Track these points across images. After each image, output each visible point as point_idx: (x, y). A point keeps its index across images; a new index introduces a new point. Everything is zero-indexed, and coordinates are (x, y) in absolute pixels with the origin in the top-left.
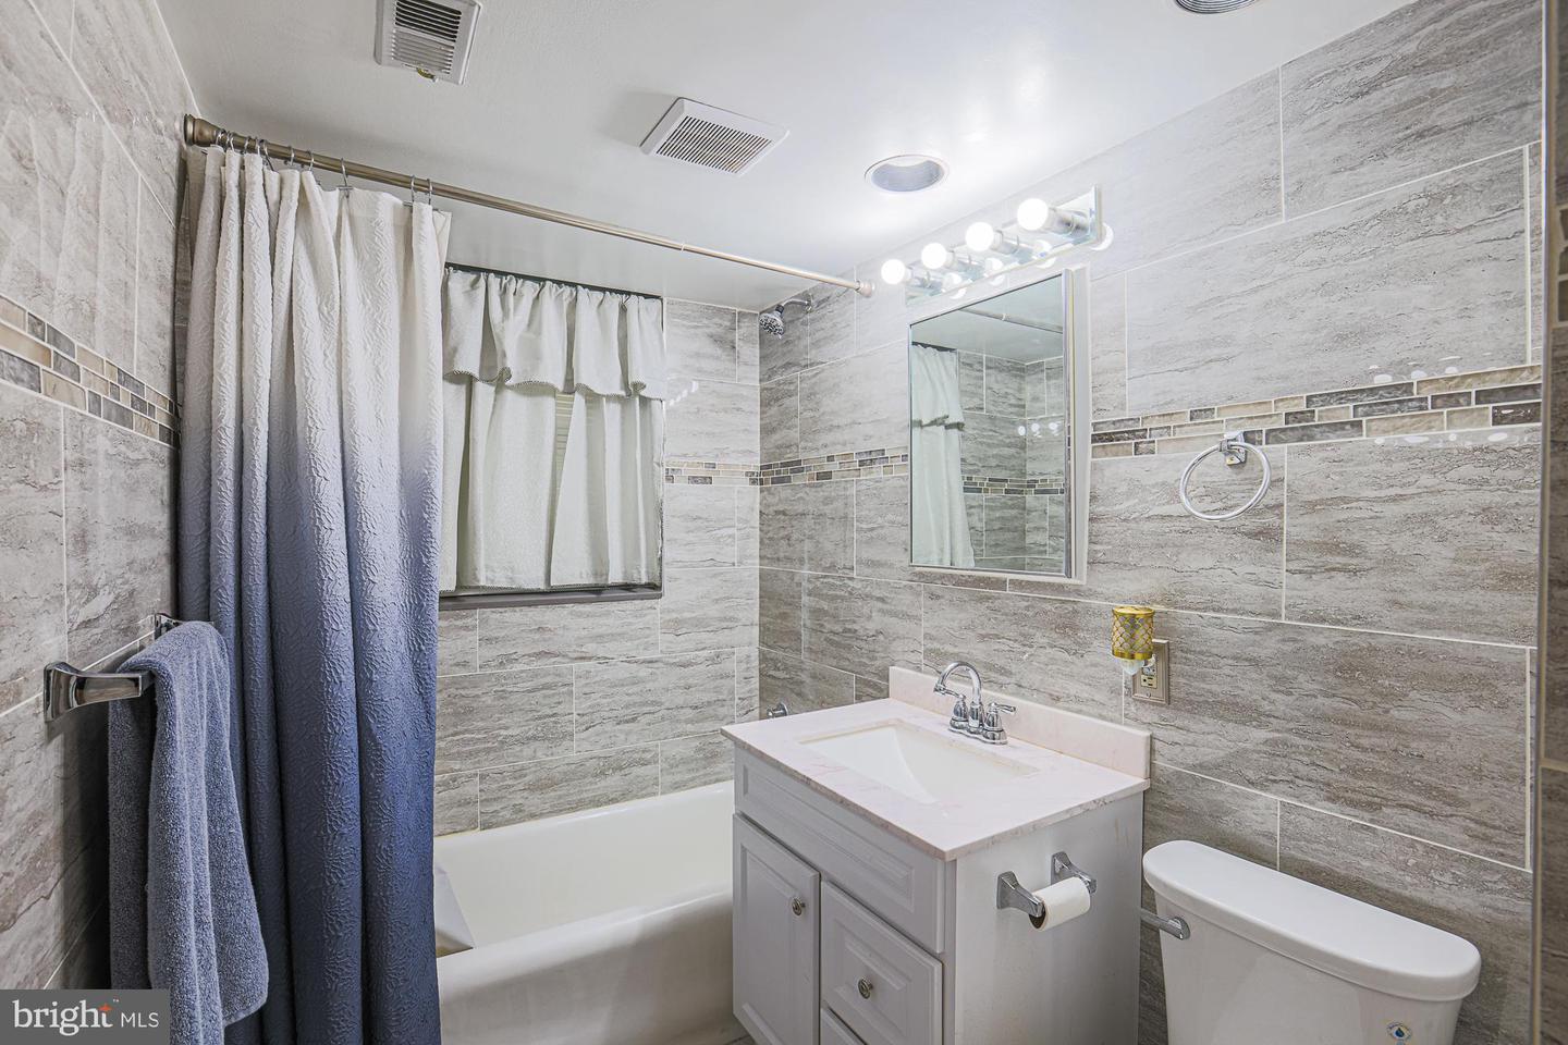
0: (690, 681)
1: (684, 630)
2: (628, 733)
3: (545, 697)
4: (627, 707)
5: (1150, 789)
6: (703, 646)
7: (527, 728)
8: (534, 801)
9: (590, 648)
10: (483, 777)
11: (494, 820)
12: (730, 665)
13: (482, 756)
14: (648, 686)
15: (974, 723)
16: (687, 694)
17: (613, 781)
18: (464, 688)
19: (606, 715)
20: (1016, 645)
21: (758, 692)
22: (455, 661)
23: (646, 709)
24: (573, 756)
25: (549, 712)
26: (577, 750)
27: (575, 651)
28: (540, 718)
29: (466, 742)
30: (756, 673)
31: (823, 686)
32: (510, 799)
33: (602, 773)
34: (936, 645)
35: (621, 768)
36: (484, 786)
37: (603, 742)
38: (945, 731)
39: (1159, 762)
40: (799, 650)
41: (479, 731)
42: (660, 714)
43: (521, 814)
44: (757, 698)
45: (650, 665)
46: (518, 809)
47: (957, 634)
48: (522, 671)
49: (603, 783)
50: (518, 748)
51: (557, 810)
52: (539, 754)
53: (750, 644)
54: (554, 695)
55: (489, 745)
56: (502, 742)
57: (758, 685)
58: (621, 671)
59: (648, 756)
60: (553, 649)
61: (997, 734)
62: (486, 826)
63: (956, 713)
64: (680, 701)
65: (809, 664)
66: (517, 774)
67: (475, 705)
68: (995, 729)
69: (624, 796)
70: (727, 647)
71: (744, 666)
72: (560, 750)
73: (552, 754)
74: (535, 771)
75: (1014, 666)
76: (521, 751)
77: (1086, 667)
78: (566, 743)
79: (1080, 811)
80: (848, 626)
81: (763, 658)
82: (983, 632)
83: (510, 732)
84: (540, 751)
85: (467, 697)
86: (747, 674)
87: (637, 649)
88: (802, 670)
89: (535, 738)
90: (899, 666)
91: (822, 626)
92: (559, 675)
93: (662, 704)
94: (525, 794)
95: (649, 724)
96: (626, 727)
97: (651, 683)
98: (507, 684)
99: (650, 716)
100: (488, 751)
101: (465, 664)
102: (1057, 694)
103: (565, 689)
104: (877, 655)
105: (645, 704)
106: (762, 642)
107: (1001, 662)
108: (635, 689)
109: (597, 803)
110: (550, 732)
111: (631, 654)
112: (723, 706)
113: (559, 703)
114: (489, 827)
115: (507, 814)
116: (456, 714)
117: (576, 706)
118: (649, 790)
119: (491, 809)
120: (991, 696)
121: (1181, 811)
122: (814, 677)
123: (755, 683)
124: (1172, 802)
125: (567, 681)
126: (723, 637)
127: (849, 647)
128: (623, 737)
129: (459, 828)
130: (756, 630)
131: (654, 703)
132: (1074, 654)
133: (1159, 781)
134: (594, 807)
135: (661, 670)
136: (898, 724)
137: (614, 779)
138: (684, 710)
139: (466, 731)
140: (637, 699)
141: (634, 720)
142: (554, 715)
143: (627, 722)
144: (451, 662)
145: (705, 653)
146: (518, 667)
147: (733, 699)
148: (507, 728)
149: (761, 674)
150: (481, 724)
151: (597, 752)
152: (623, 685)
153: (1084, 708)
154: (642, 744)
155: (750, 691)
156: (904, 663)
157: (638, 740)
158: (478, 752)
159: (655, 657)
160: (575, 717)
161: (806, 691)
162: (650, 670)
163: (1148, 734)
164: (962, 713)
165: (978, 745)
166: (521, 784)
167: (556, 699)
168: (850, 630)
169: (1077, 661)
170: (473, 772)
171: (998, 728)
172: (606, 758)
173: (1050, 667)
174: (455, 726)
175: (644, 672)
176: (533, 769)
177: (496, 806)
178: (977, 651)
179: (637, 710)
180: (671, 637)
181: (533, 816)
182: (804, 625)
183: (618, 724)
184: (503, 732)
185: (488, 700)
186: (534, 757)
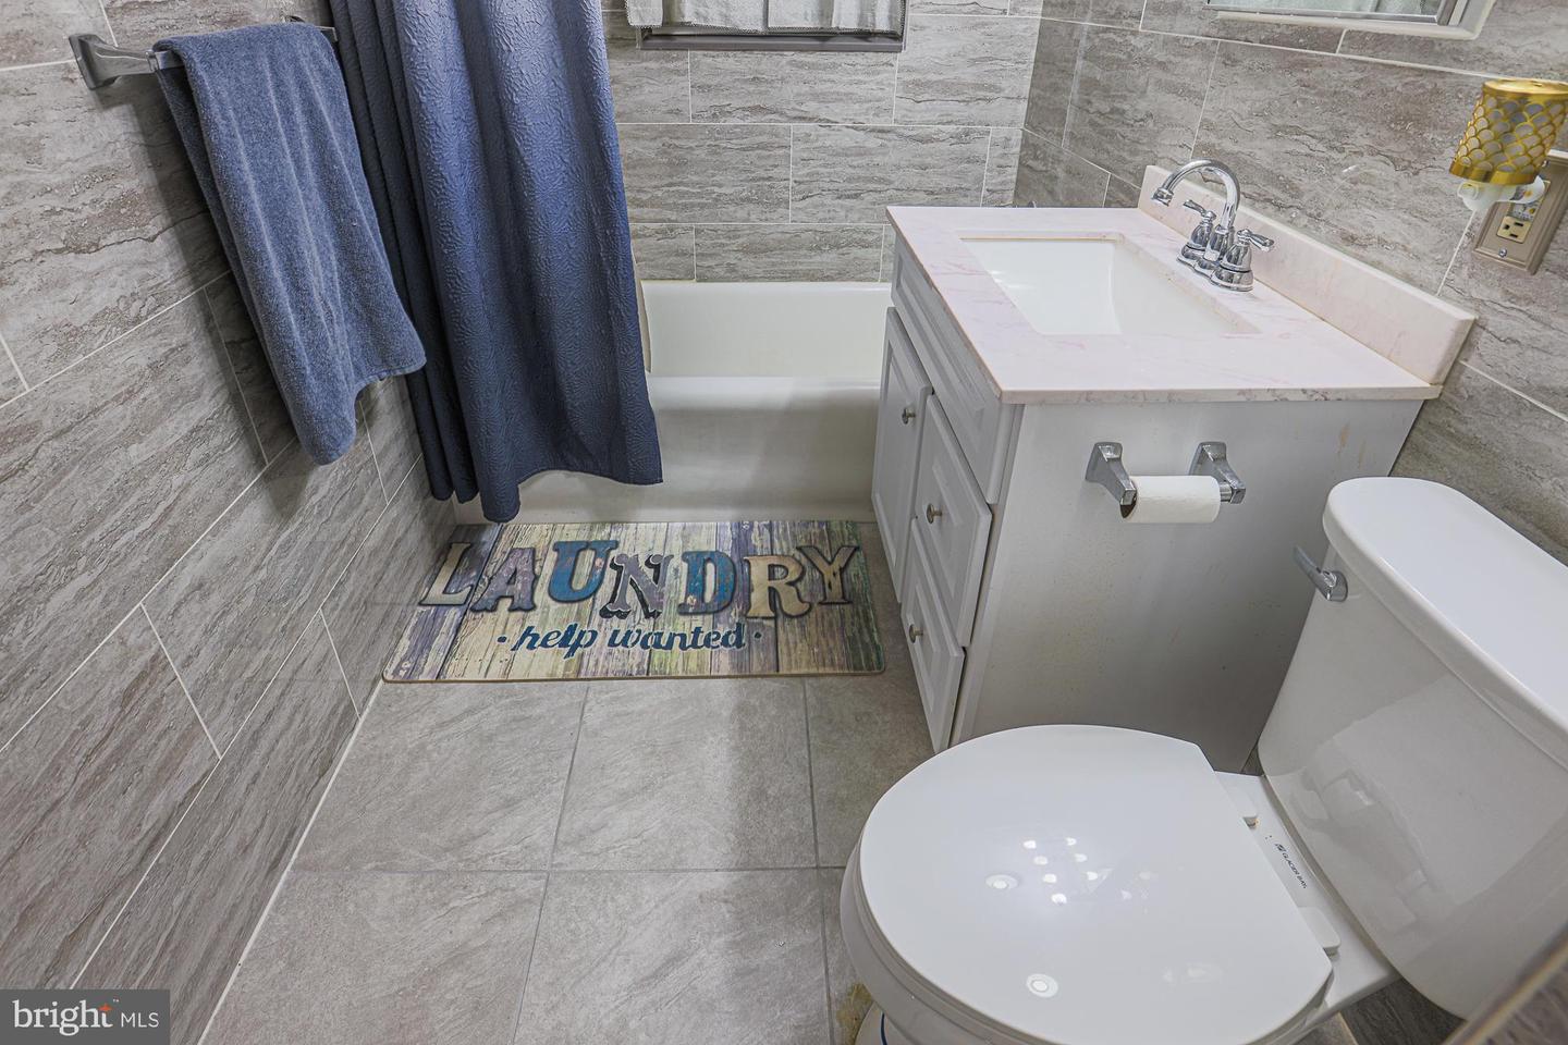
0: (928, 160)
1: (927, 97)
2: (850, 210)
3: (760, 157)
4: (849, 180)
5: (1437, 400)
6: (950, 119)
7: (740, 188)
8: (747, 263)
9: (811, 107)
10: (698, 231)
11: (708, 274)
12: (982, 148)
13: (697, 210)
14: (877, 160)
15: (1211, 255)
16: (922, 175)
17: (830, 258)
18: (678, 138)
19: (826, 186)
20: (1320, 147)
21: (1013, 186)
22: (668, 108)
23: (872, 186)
24: (788, 225)
25: (765, 175)
26: (792, 220)
27: (794, 109)
28: (753, 180)
29: (682, 195)
30: (1015, 161)
31: (1075, 185)
32: (724, 257)
33: (819, 248)
34: (1213, 139)
35: (838, 246)
36: (700, 241)
37: (821, 215)
38: (1171, 259)
39: (1472, 365)
40: (1060, 135)
41: (694, 184)
42: (889, 193)
43: (734, 274)
44: (1011, 193)
45: (880, 135)
46: (732, 269)
47: (1243, 123)
48: (736, 127)
49: (818, 259)
50: (732, 208)
51: (770, 277)
52: (753, 217)
53: (1012, 123)
54: (769, 156)
55: (704, 200)
56: (716, 200)
57: (1014, 177)
58: (848, 139)
59: (870, 238)
60: (769, 104)
61: (1237, 276)
62: (702, 279)
63: (1195, 237)
64: (914, 181)
65: (1067, 155)
66: (731, 234)
67: (688, 157)
68: (1238, 267)
69: (841, 275)
70: (980, 123)
71: (1000, 151)
72: (775, 216)
73: (767, 220)
74: (748, 235)
75: (1306, 180)
76: (735, 212)
77: (1416, 192)
78: (781, 210)
79: (1269, 398)
80: (1118, 105)
81: (1026, 143)
82: (1278, 122)
83: (723, 190)
84: (755, 212)
85: (681, 148)
86: (1002, 162)
87: (866, 114)
88: (1059, 161)
89: (748, 200)
90: (1160, 166)
91: (1089, 102)
92: (777, 136)
93: (891, 183)
94: (739, 255)
95: (874, 203)
96: (848, 202)
97: (881, 157)
98: (721, 139)
99: (877, 196)
100: (702, 206)
101: (678, 112)
102: (1352, 231)
103: (781, 152)
104: (1140, 147)
105: (871, 180)
106: (1028, 122)
107: (1289, 173)
108: (863, 161)
109: (811, 277)
110: (766, 197)
111: (861, 119)
112: (966, 196)
113: (776, 166)
114: (705, 281)
115: (720, 271)
116: (670, 164)
117: (793, 173)
118: (869, 274)
119: (706, 264)
120: (1251, 218)
121: (1472, 444)
122: (1068, 172)
123: (1012, 174)
124: (1463, 428)
125: (784, 142)
126: (974, 110)
127: (1112, 134)
128: (843, 213)
129: (677, 276)
130: (1023, 106)
131: (881, 180)
132: (1405, 168)
133: (1456, 392)
134: (807, 280)
135: (893, 142)
136: (1120, 241)
137: (831, 256)
138: (916, 194)
139: (681, 184)
140: (861, 172)
141: (856, 196)
142: (769, 178)
143: (849, 197)
144: (664, 109)
145: (951, 128)
146: (731, 122)
147: (979, 190)
148: (720, 186)
149: (1020, 163)
150: (695, 178)
151: (814, 225)
152: (847, 155)
153: (1385, 259)
154: (863, 224)
155: (1003, 183)
156: (1167, 162)
157: (860, 219)
158: (693, 205)
159: (886, 125)
160: (791, 183)
161: (1058, 189)
162: (880, 142)
163: (1471, 316)
164: (1201, 238)
165: (1202, 284)
166: (735, 244)
167: (771, 162)
168: (1118, 110)
169: (1404, 182)
170: (688, 225)
171: (1242, 267)
172: (823, 232)
173: (1360, 186)
174: (671, 176)
175: (872, 142)
176: (748, 232)
177: (711, 263)
178: (1263, 150)
179: (861, 185)
180: (909, 103)
181: (746, 278)
182: (1072, 100)
183: (839, 198)
184: (716, 189)
185: (702, 154)
186: (748, 220)
